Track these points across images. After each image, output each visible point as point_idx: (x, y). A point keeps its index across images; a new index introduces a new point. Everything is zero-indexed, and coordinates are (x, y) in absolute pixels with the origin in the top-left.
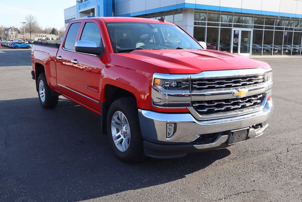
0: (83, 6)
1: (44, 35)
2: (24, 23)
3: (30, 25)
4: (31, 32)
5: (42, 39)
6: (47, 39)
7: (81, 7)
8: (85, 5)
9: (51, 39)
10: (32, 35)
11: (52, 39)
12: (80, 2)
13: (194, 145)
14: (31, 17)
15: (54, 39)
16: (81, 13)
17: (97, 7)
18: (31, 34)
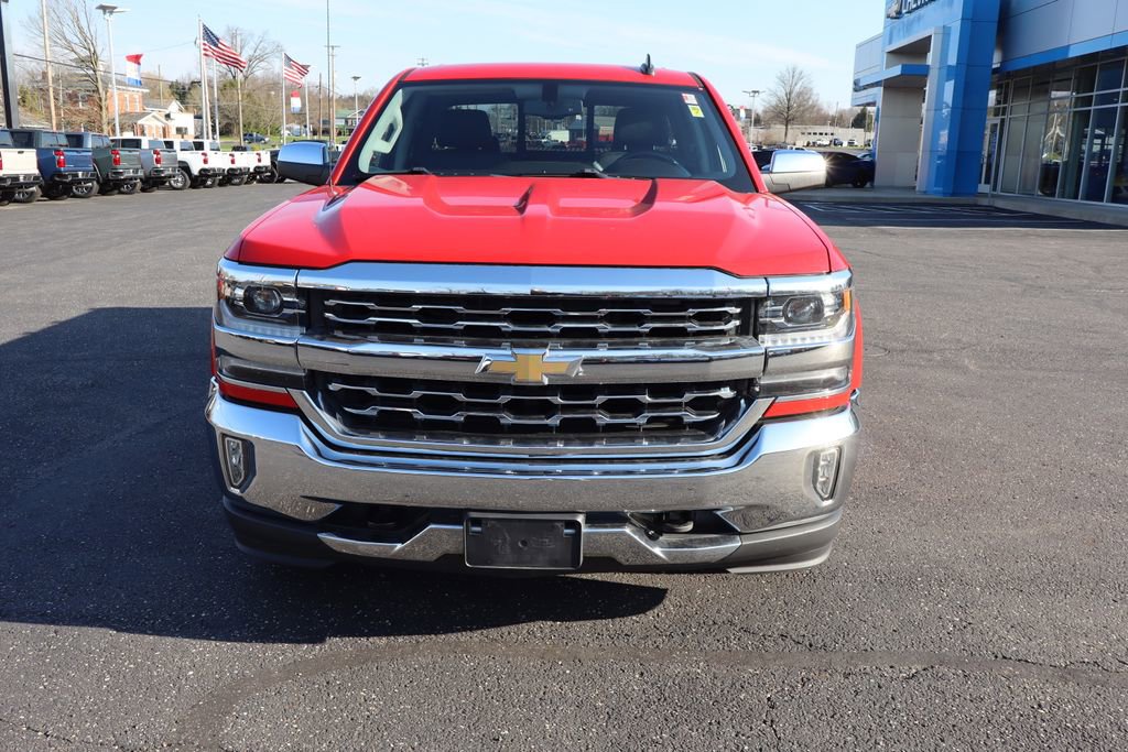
0: (901, 33)
1: (829, 129)
2: (755, 92)
3: (789, 100)
4: (787, 122)
5: (819, 142)
6: (835, 145)
7: (895, 34)
8: (908, 28)
9: (845, 144)
10: (790, 131)
11: (851, 144)
12: (892, 18)
13: (319, 535)
14: (795, 74)
15: (856, 143)
16: (891, 56)
17: (941, 31)
18: (789, 127)
